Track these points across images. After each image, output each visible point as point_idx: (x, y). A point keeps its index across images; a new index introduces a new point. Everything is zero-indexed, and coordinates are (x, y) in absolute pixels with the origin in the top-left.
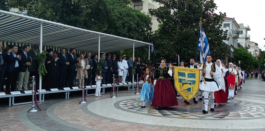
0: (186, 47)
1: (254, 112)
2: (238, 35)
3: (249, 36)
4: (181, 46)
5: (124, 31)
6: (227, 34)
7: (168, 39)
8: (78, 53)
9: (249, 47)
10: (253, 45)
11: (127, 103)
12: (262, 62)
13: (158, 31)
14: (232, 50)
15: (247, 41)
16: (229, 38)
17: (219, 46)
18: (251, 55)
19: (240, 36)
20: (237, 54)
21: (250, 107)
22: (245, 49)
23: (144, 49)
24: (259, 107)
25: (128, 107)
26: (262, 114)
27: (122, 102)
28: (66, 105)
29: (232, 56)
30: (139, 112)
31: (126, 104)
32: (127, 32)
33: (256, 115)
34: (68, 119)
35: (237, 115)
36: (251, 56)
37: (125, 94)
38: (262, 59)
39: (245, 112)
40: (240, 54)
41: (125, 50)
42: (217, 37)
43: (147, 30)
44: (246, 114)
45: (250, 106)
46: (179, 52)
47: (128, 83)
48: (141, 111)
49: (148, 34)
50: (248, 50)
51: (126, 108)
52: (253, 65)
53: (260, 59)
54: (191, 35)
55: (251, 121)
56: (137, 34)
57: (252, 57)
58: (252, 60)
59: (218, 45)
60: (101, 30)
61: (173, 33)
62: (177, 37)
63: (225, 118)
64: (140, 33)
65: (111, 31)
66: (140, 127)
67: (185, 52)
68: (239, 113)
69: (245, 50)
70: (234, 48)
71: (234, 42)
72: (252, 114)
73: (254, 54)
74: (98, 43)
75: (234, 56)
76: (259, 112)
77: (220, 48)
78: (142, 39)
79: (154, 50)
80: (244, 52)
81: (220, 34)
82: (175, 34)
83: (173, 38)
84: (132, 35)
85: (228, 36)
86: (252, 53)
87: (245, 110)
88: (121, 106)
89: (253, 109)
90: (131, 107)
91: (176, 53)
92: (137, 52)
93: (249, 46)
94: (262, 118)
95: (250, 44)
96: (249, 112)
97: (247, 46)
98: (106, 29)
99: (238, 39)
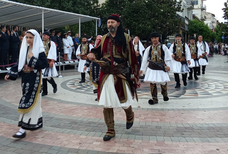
0: (136, 21)
1: (212, 90)
2: (193, 6)
3: (205, 6)
4: (131, 20)
5: (69, 5)
6: (181, 5)
7: (117, 12)
8: (20, 30)
9: (206, 19)
10: (210, 16)
11: (75, 82)
12: (219, 35)
13: (105, 4)
14: (187, 22)
15: (203, 12)
16: (183, 9)
17: (172, 19)
18: (207, 27)
19: (195, 6)
20: (192, 26)
21: (209, 85)
22: (201, 20)
23: (90, 24)
24: (218, 84)
25: (75, 87)
26: (221, 91)
27: (69, 82)
28: (10, 86)
29: (186, 29)
30: (88, 92)
31: (74, 84)
32: (71, 6)
33: (214, 93)
34: (13, 101)
35: (194, 94)
36: (207, 29)
37: (71, 73)
38: (220, 32)
39: (203, 90)
40: (195, 27)
41: (70, 26)
42: (171, 9)
43: (93, 4)
44: (204, 92)
45: (208, 83)
46: (129, 26)
47: (74, 62)
48: (90, 91)
49: (95, 7)
50: (205, 21)
51: (74, 88)
52: (210, 38)
53: (217, 32)
54: (142, 7)
55: (209, 99)
56: (83, 8)
57: (209, 30)
58: (209, 33)
59: (172, 17)
60: (44, 5)
61: (122, 6)
62: (126, 10)
63: (181, 97)
64: (86, 7)
65: (54, 5)
66: (89, 109)
67: (135, 26)
68: (196, 91)
69: (201, 22)
70: (189, 20)
71: (188, 13)
72: (210, 92)
73: (211, 25)
74: (42, 19)
75: (189, 28)
76: (218, 90)
77: (174, 21)
78: (88, 13)
79: (101, 25)
80: (200, 24)
81: (173, 6)
82: (124, 6)
83: (122, 11)
84: (77, 9)
85: (182, 7)
86: (209, 25)
87: (203, 88)
88: (68, 86)
89: (211, 87)
90: (79, 87)
91: (125, 28)
92: (83, 27)
93: (205, 17)
94: (221, 96)
95: (206, 15)
96: (207, 90)
97: (203, 18)
98: (50, 4)
99: (193, 10)
